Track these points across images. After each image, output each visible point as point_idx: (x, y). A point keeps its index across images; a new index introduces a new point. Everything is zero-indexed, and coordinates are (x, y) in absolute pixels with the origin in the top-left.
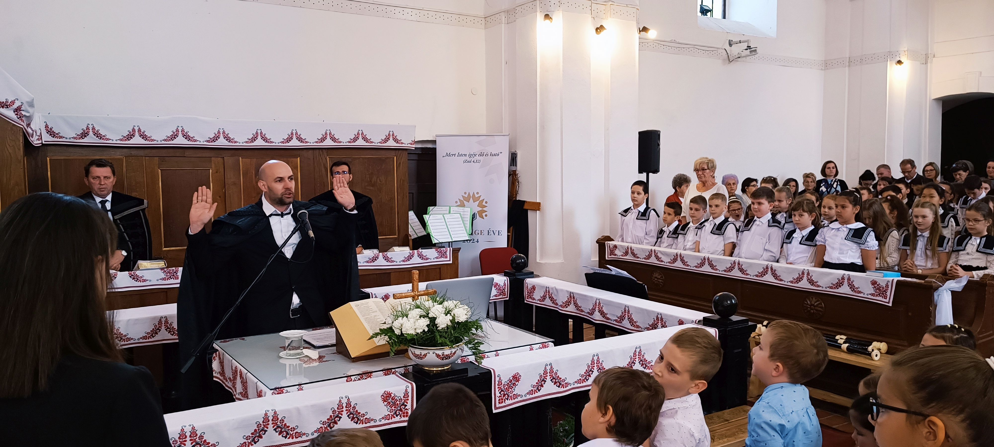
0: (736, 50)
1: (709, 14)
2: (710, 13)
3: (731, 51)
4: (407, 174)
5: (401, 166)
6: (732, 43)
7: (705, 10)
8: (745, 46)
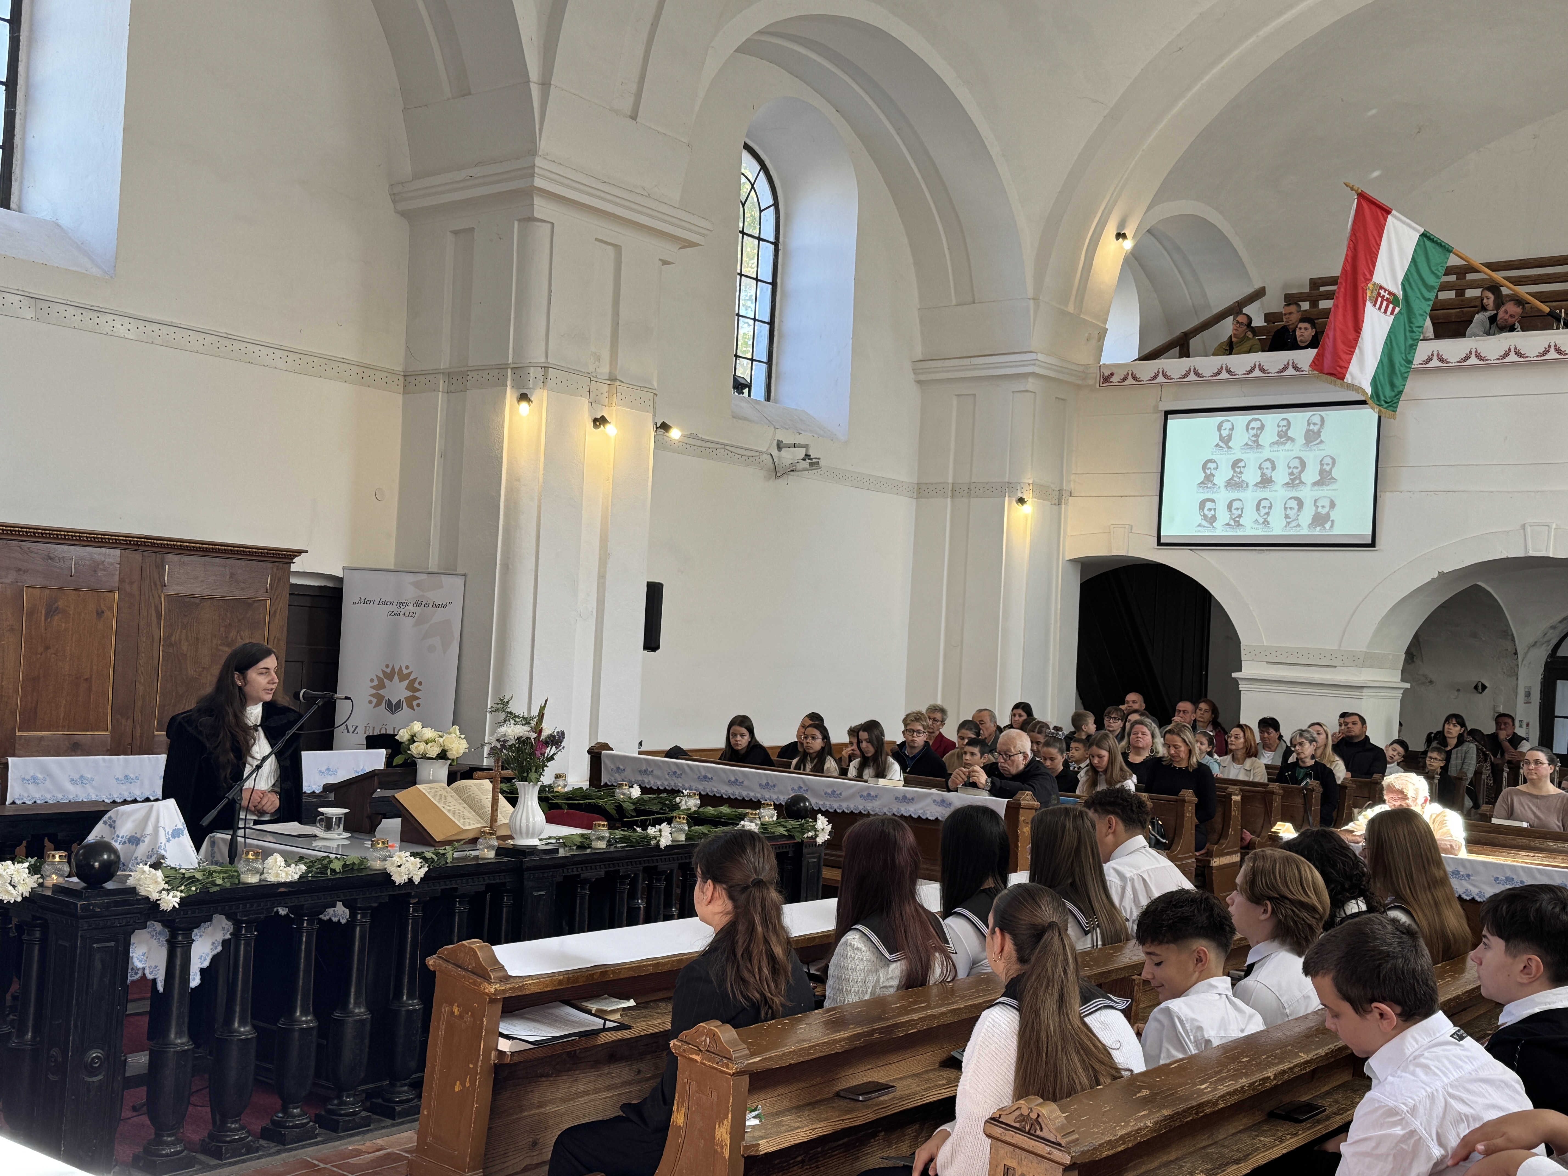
0: (787, 457)
1: (746, 391)
2: (747, 389)
3: (779, 457)
4: (285, 629)
5: (278, 616)
6: (781, 445)
7: (741, 384)
8: (802, 452)
